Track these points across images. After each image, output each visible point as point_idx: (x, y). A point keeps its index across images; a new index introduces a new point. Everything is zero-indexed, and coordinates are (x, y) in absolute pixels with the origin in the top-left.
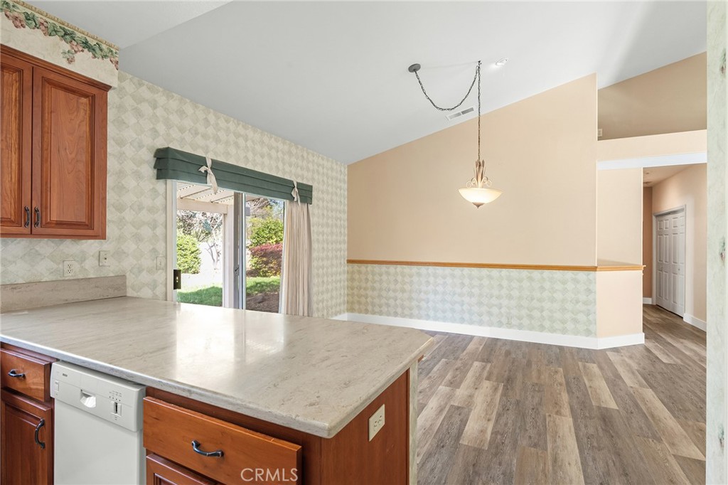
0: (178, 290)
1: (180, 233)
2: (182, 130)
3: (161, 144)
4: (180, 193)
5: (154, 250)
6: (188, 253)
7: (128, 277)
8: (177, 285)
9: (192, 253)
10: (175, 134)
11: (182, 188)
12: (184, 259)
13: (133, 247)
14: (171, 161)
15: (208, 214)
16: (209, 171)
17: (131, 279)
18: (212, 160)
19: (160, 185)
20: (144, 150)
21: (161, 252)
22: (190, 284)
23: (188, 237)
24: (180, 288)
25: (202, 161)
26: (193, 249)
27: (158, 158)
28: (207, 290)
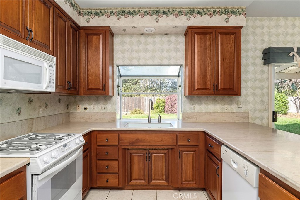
0: (275, 123)
1: (275, 92)
2: (278, 36)
3: (266, 46)
4: (276, 70)
5: (262, 101)
6: (280, 102)
7: (249, 113)
8: (274, 120)
9: (283, 102)
10: (274, 39)
11: (278, 67)
12: (277, 106)
13: (252, 99)
14: (271, 54)
15: (293, 80)
16: (296, 54)
17: (251, 114)
18: (297, 47)
19: (266, 68)
20: (258, 51)
21: (266, 102)
22: (282, 119)
23: (280, 94)
24: (276, 121)
25: (291, 49)
26: (283, 101)
27: (264, 54)
28: (293, 124)
